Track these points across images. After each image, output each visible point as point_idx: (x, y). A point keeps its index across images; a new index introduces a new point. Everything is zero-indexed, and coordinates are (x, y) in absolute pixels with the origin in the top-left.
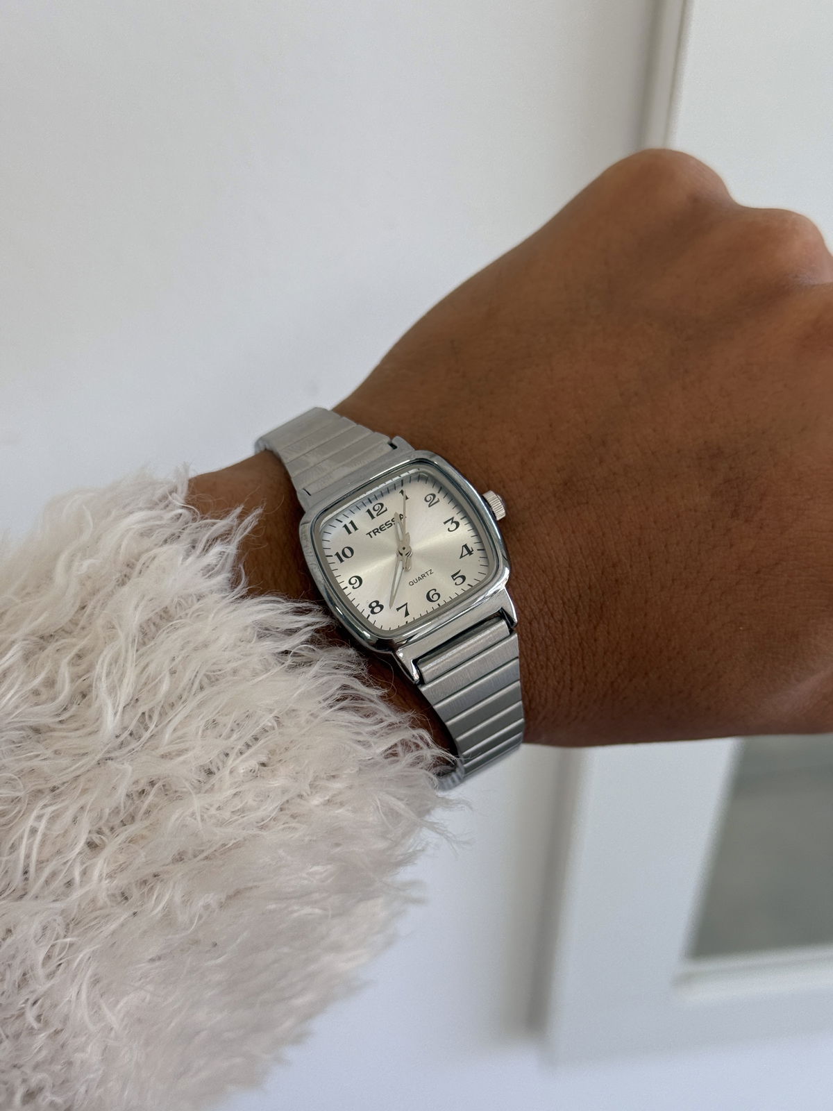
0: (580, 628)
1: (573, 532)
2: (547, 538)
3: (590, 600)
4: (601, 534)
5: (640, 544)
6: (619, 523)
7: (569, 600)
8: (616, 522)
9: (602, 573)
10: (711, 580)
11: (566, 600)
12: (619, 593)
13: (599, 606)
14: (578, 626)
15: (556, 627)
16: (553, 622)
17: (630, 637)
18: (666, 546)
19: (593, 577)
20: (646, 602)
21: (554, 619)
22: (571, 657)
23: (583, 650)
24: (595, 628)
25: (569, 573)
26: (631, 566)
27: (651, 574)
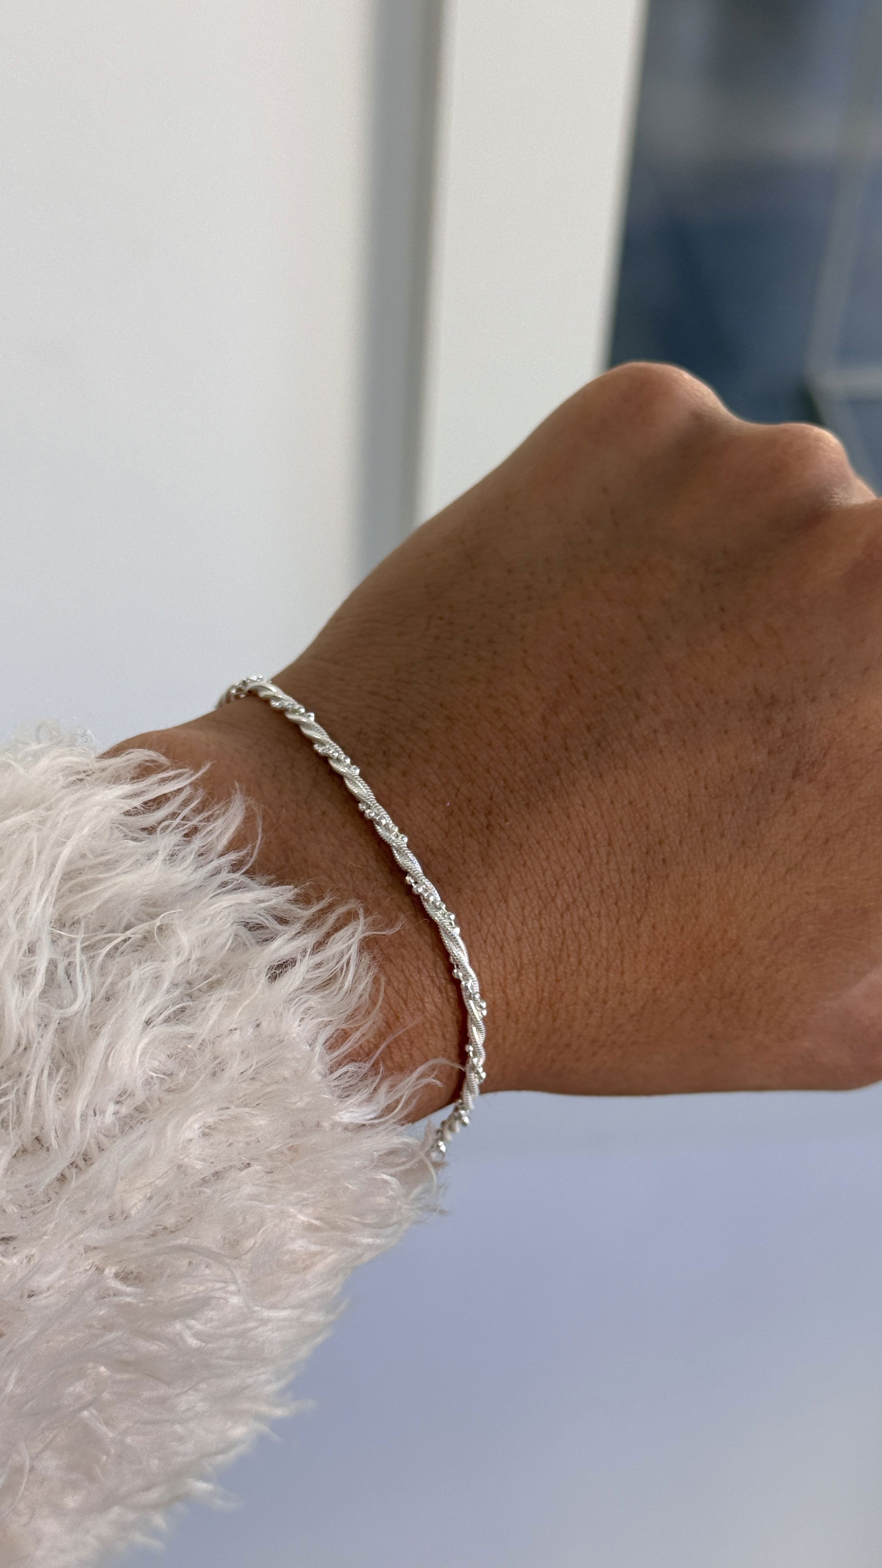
0: (620, 922)
1: (612, 802)
2: (582, 809)
3: (633, 887)
4: (645, 803)
5: (689, 816)
6: (665, 790)
7: (608, 887)
8: (661, 790)
10: (774, 854)
11: (604, 887)
12: (667, 876)
13: (644, 895)
14: (617, 922)
15: (592, 922)
16: (587, 914)
17: (679, 930)
18: (719, 816)
20: (699, 886)
21: (590, 912)
22: (608, 959)
23: (622, 950)
24: (639, 921)
25: (609, 854)
27: (705, 851)
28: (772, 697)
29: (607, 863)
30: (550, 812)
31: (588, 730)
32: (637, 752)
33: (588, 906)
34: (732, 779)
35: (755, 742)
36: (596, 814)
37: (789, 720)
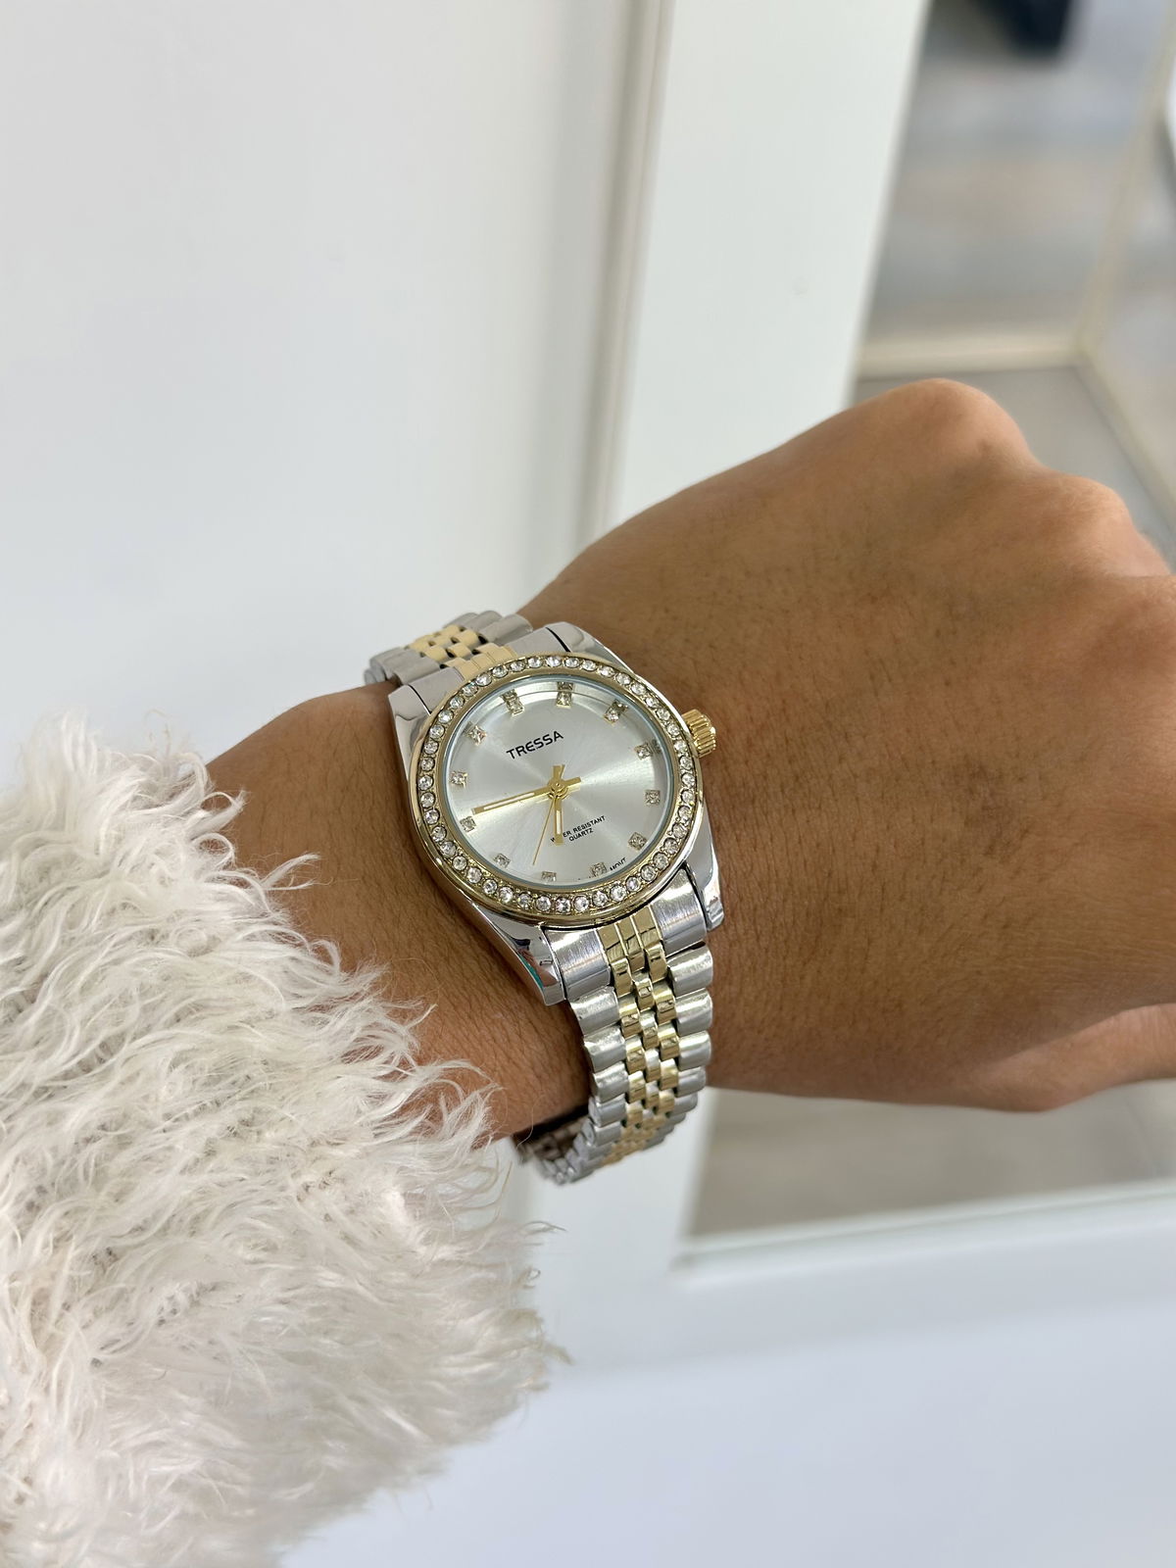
0: (787, 962)
1: (800, 842)
6: (854, 840)
9: (825, 899)
11: (778, 924)
12: (840, 926)
14: (784, 958)
18: (904, 878)
19: (814, 901)
24: (805, 964)
26: (860, 895)
28: (981, 767)
29: (785, 900)
30: (738, 840)
31: (790, 762)
32: (834, 795)
33: (758, 939)
34: (923, 844)
35: (954, 810)
36: (782, 850)
37: (992, 794)
